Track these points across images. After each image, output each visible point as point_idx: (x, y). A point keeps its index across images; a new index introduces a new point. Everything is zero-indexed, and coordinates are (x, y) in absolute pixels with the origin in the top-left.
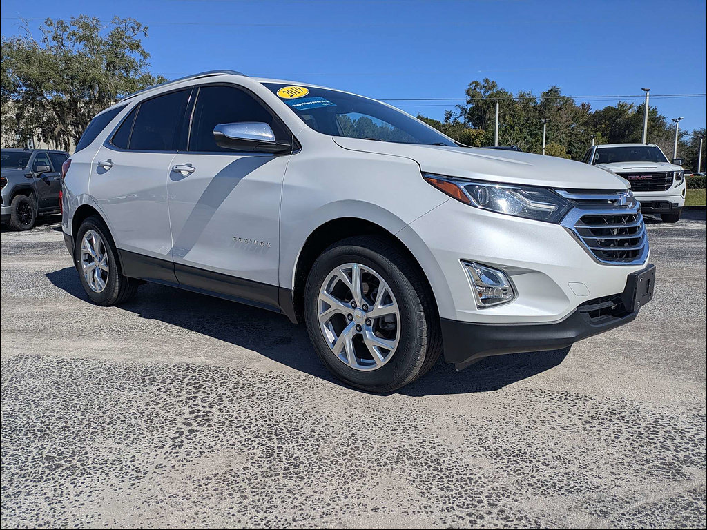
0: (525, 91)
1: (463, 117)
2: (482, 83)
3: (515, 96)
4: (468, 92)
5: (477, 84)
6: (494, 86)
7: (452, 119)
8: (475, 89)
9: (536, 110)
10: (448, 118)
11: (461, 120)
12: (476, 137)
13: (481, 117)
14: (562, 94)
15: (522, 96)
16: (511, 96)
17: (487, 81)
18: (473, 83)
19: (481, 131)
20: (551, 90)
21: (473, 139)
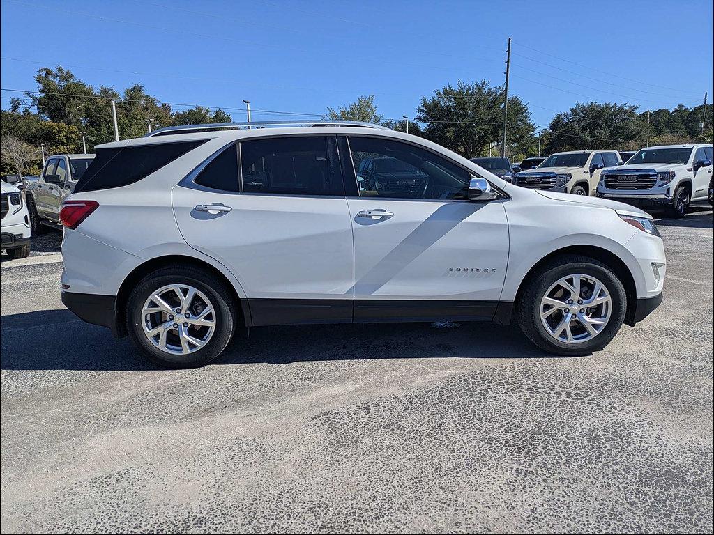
0: (107, 86)
1: (35, 107)
2: (55, 71)
3: (96, 91)
4: (39, 79)
5: (49, 72)
6: (71, 77)
7: (21, 110)
8: (46, 77)
9: (122, 107)
10: (15, 108)
11: (34, 110)
12: (59, 132)
13: (60, 109)
14: (145, 94)
15: (104, 92)
16: (91, 90)
17: (60, 69)
18: (44, 69)
19: (64, 125)
20: (134, 88)
21: (56, 135)
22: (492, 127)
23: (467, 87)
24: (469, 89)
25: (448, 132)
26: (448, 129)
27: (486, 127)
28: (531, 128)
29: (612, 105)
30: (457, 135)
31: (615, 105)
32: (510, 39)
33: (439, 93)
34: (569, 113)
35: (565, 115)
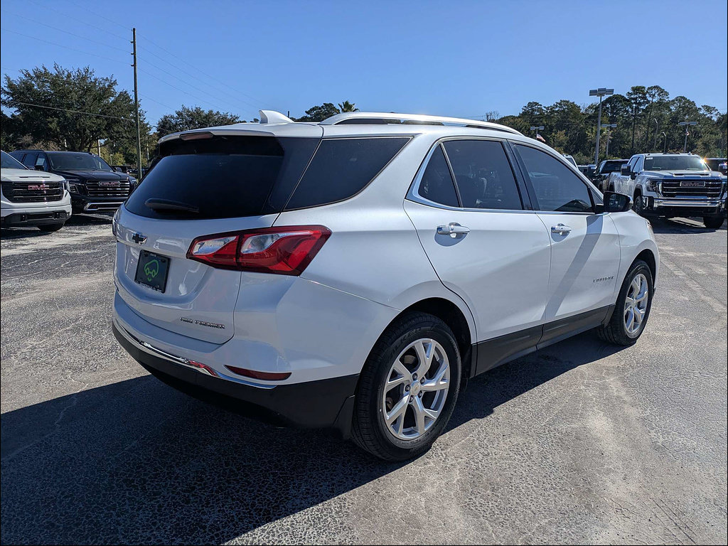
22: (106, 122)
23: (66, 73)
24: (69, 76)
25: (51, 123)
26: (50, 119)
27: (99, 121)
28: (145, 128)
29: (215, 112)
30: (64, 128)
31: (218, 112)
32: (134, 29)
33: (29, 75)
34: (176, 115)
35: (172, 117)
